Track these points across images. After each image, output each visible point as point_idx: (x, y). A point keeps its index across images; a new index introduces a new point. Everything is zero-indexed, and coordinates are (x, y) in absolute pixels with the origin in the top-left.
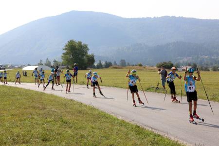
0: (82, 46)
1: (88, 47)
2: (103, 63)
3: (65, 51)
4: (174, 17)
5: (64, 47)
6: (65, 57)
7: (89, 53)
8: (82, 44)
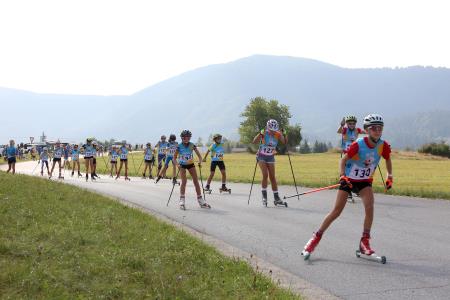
0: (278, 109)
1: (289, 111)
2: (311, 145)
3: (246, 119)
4: (430, 68)
5: (243, 110)
6: (244, 130)
7: (292, 123)
8: (279, 105)
